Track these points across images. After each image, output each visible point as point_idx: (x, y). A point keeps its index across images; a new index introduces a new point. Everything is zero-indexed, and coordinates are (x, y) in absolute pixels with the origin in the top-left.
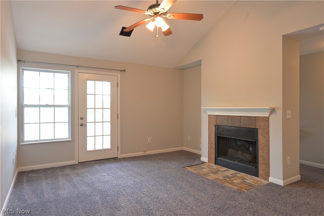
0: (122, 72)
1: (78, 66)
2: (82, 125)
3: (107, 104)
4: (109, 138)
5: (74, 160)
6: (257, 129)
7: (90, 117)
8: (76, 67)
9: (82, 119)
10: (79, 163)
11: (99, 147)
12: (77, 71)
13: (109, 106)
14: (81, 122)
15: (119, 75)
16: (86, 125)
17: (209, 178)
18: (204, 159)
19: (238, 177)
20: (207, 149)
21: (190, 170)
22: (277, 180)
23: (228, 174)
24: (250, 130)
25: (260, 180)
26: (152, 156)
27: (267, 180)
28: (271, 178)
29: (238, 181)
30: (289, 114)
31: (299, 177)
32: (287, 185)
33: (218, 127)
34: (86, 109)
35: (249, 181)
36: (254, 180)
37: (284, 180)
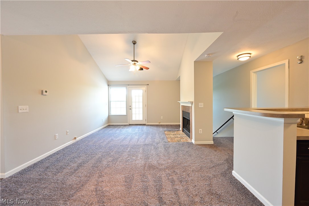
0: (148, 85)
1: (129, 85)
2: (130, 109)
3: (141, 100)
5: (127, 123)
7: (133, 106)
9: (130, 106)
11: (137, 119)
12: (128, 87)
13: (142, 101)
14: (130, 108)
15: (146, 87)
16: (132, 109)
17: (167, 136)
18: (181, 129)
19: (182, 138)
20: (181, 124)
21: (166, 132)
22: (193, 141)
23: (180, 136)
24: (189, 114)
25: (189, 141)
26: (161, 125)
27: (191, 141)
28: (192, 140)
29: (177, 139)
30: (201, 105)
31: (212, 142)
32: (197, 145)
33: (183, 112)
34: (132, 102)
35: (183, 140)
36: (186, 140)
37: (195, 141)
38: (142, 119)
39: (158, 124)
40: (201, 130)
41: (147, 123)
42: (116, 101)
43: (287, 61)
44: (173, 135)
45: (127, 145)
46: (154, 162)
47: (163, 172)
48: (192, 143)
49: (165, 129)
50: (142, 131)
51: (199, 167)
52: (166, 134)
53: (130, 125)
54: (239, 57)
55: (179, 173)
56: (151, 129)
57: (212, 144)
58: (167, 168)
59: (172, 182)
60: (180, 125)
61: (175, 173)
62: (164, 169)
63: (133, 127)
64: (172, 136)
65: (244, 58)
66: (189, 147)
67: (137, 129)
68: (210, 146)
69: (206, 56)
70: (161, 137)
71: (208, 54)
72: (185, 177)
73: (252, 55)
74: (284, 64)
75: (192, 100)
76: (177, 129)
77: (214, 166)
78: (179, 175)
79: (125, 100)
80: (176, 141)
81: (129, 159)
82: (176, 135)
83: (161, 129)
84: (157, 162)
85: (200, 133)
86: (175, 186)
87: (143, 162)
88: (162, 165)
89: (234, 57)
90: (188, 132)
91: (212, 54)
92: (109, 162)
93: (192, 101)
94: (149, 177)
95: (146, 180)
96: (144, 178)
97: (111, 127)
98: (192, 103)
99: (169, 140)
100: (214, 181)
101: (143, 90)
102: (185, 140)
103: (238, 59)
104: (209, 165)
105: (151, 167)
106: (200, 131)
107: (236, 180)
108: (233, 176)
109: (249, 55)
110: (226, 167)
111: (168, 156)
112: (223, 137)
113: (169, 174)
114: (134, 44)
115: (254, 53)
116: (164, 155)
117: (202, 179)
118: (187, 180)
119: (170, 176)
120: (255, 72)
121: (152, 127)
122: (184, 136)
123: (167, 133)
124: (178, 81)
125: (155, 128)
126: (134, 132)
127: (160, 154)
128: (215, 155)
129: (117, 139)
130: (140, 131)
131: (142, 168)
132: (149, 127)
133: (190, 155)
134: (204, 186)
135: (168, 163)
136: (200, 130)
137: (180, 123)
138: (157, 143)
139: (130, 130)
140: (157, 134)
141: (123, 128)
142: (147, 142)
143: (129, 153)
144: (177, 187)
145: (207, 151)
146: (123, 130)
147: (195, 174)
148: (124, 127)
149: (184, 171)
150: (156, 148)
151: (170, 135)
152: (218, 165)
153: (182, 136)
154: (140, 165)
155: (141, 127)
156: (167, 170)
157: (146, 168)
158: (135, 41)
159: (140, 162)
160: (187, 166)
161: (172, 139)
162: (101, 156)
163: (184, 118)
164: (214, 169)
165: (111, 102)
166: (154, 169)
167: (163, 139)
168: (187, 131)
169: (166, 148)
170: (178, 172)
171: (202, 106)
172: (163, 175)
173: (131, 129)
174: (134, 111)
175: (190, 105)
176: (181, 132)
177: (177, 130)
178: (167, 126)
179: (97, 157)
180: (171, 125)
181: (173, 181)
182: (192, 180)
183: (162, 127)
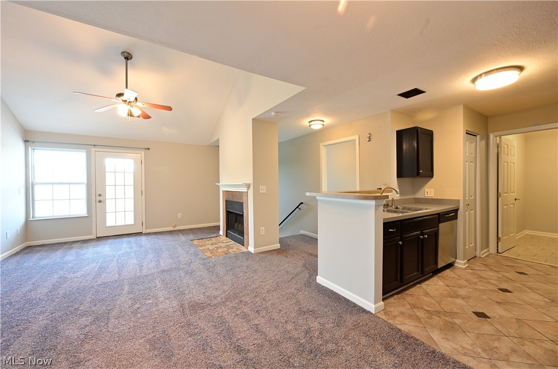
0: (147, 150)
1: (95, 146)
2: (100, 202)
3: (130, 180)
4: (132, 214)
5: (91, 234)
6: (243, 203)
7: (109, 193)
8: (93, 146)
9: (100, 195)
10: (97, 237)
11: (120, 222)
12: (93, 149)
13: (132, 183)
14: (98, 198)
15: (143, 153)
16: (105, 202)
17: (201, 248)
18: (221, 232)
19: (228, 247)
20: (222, 223)
21: (196, 242)
22: (251, 249)
23: (224, 245)
24: (241, 204)
25: (243, 249)
26: (179, 231)
27: (247, 249)
28: (249, 247)
29: (223, 250)
30: (263, 189)
31: (278, 246)
32: (258, 253)
33: (228, 203)
34: (104, 186)
35: (232, 250)
36: (238, 249)
37: (255, 248)
38: (133, 223)
39: (171, 229)
40: (263, 228)
41: (146, 229)
42: (53, 184)
43: (358, 136)
44: (212, 244)
45: (116, 281)
46: (198, 297)
47: (223, 308)
48: (249, 253)
49: (191, 237)
50: (141, 246)
51: (274, 284)
52: (197, 246)
53: (99, 239)
54: (311, 123)
55: (249, 302)
56: (160, 241)
57: (278, 249)
58: (227, 299)
59: (244, 318)
60: (219, 226)
61: (244, 303)
62: (223, 302)
63: (110, 241)
64: (211, 247)
65: (316, 126)
66: (248, 259)
67: (124, 246)
68: (277, 251)
69: (273, 114)
70: (190, 252)
71: (277, 112)
72: (261, 304)
73: (325, 123)
74: (354, 140)
75: (250, 180)
76: (214, 233)
77: (292, 278)
78: (252, 304)
79: (85, 181)
80: (222, 253)
81: (137, 306)
82: (216, 244)
83: (183, 238)
84: (204, 296)
85: (261, 233)
86: (252, 322)
87: (175, 303)
88: (215, 297)
89: (306, 122)
90: (238, 236)
91: (281, 113)
92: (86, 326)
93: (249, 182)
94: (202, 324)
95: (196, 330)
96: (191, 329)
97: (40, 251)
98: (248, 186)
99: (209, 254)
100: (300, 296)
101: (134, 159)
102: (236, 249)
103: (310, 126)
104: (286, 277)
105: (196, 307)
106: (261, 231)
107: (323, 286)
108: (318, 283)
109: (322, 123)
110: (307, 275)
111: (219, 281)
112: (288, 237)
113: (235, 307)
114: (127, 58)
115: (328, 121)
116: (212, 281)
117: (285, 299)
118: (265, 306)
119: (237, 310)
120: (324, 146)
121: (160, 237)
122: (231, 243)
123: (198, 243)
124: (216, 147)
125: (168, 238)
126: (121, 252)
127: (203, 281)
128: (288, 263)
129: (78, 274)
130: (135, 249)
131: (178, 313)
132: (153, 237)
133: (255, 271)
134: (290, 306)
135: (224, 292)
136: (261, 228)
137: (220, 222)
138: (189, 264)
139: (105, 249)
140: (179, 249)
141: (81, 248)
142: (164, 265)
143: (131, 296)
144: (256, 322)
145: (276, 259)
146: (83, 252)
147: (273, 296)
148: (85, 245)
149: (256, 296)
150: (190, 273)
151: (205, 246)
152: (297, 274)
153: (227, 244)
154: (171, 310)
155: (132, 239)
156: (228, 303)
157: (187, 311)
158: (129, 53)
159: (169, 305)
160: (257, 288)
161: (212, 252)
162: (48, 322)
163: (228, 213)
164: (294, 281)
165: (36, 187)
166: (203, 308)
167: (196, 254)
168: (236, 235)
169: (210, 269)
170: (247, 300)
171: (265, 192)
172: (225, 311)
173: (106, 246)
174: (109, 205)
175: (244, 190)
176: (224, 238)
177: (215, 235)
178: (192, 231)
179: (36, 327)
180: (199, 229)
181: (245, 316)
182: (272, 304)
183: (183, 234)
